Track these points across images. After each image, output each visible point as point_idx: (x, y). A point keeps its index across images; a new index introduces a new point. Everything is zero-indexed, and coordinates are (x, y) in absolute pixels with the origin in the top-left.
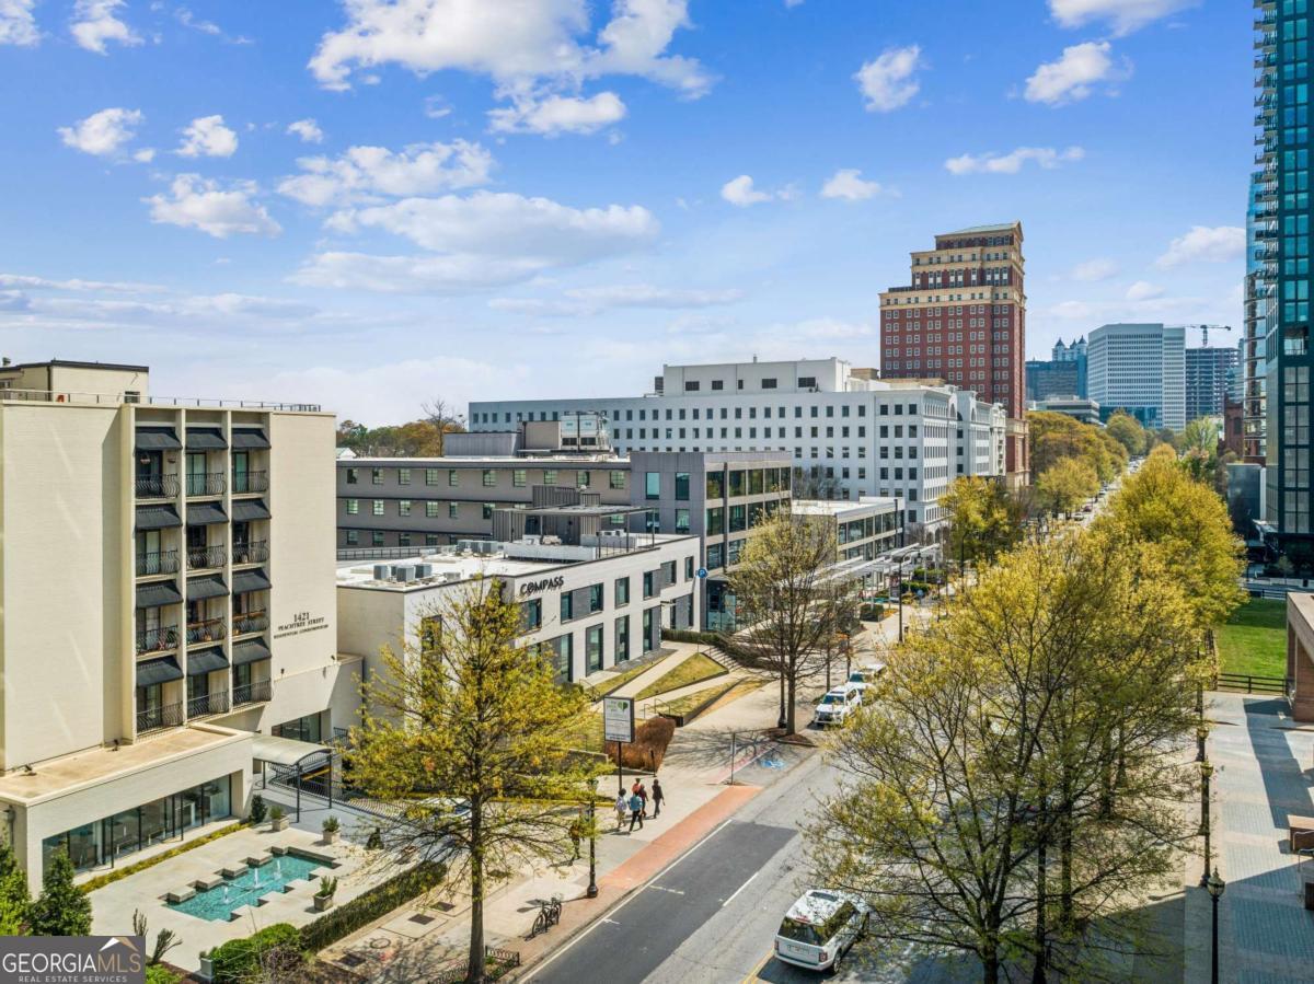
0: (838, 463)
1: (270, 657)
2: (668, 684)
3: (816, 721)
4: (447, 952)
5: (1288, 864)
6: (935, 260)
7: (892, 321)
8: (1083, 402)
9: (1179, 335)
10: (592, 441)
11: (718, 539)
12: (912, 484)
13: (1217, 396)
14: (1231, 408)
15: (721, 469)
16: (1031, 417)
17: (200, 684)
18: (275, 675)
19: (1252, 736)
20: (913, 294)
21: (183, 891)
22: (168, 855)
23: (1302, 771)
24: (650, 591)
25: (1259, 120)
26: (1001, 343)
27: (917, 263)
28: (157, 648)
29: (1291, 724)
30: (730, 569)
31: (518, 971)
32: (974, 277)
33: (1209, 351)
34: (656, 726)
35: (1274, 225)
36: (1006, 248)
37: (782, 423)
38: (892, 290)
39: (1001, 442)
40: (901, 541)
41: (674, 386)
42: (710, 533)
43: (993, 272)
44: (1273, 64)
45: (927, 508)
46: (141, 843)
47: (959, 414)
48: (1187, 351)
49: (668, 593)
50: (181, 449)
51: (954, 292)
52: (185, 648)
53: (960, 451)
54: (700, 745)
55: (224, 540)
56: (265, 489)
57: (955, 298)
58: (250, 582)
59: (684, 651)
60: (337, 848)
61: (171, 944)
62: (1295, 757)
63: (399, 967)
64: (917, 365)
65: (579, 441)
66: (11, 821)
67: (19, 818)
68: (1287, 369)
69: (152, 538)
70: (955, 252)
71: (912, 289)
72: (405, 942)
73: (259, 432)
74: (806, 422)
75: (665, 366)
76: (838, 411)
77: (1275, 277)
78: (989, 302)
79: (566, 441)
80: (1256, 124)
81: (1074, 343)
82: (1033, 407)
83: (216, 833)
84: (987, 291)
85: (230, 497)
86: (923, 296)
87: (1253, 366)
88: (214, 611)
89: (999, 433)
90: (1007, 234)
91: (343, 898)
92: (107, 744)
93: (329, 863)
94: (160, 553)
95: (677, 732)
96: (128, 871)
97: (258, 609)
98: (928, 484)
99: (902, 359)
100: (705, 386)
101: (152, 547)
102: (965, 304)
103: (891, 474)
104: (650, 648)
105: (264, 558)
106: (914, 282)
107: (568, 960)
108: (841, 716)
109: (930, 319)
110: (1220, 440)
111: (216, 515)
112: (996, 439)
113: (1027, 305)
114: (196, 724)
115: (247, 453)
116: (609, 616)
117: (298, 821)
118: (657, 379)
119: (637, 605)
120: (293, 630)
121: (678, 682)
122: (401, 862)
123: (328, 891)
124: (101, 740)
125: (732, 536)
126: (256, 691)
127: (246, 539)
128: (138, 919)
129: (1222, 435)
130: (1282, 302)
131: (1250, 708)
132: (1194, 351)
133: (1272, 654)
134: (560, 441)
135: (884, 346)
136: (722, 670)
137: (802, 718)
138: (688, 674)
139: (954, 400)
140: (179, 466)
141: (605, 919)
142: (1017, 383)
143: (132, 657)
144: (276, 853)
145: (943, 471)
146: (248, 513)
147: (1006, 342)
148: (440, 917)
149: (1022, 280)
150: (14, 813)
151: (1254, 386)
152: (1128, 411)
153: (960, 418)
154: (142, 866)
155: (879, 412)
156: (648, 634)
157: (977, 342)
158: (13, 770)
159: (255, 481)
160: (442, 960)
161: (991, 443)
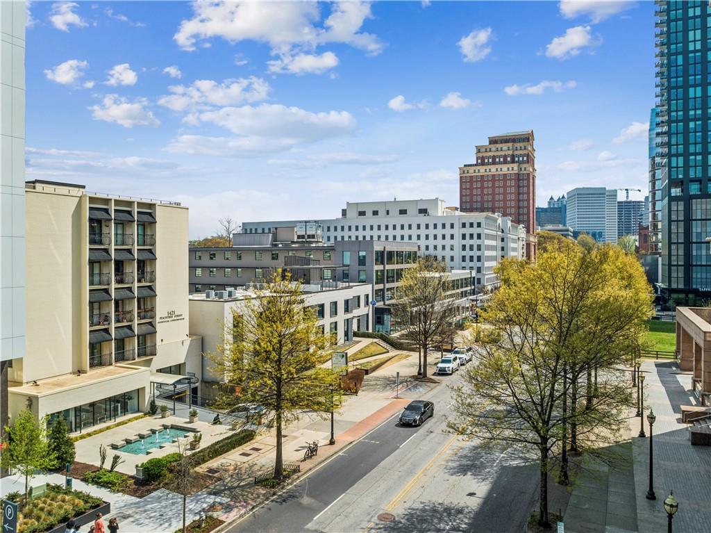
0: (440, 253)
1: (156, 332)
2: (359, 356)
3: (437, 372)
4: (261, 468)
5: (681, 428)
6: (488, 150)
7: (466, 182)
8: (564, 228)
9: (614, 194)
10: (313, 237)
11: (381, 286)
12: (479, 264)
13: (634, 226)
14: (642, 229)
15: (383, 250)
16: (538, 234)
17: (121, 344)
18: (158, 343)
19: (659, 377)
20: (478, 168)
21: (120, 443)
22: (108, 428)
23: (686, 390)
24: (347, 310)
25: (657, 74)
26: (523, 194)
27: (479, 151)
28: (99, 324)
29: (679, 372)
30: (387, 302)
31: (300, 474)
32: (509, 159)
33: (630, 202)
34: (355, 373)
35: (665, 129)
36: (525, 144)
37: (410, 232)
38: (465, 166)
39: (523, 245)
40: (473, 292)
41: (352, 214)
42: (377, 283)
43: (519, 156)
44: (665, 45)
45: (486, 277)
46: (94, 423)
47: (502, 230)
48: (618, 202)
49: (356, 312)
50: (111, 220)
51: (499, 167)
52: (113, 325)
53: (503, 249)
54: (379, 383)
55: (132, 270)
56: (153, 244)
57: (499, 170)
58: (146, 292)
59: (365, 342)
60: (198, 424)
61: (120, 461)
62: (682, 384)
63: (238, 474)
64: (479, 205)
65: (306, 237)
66: (30, 406)
67: (34, 404)
68: (672, 203)
69: (96, 266)
70: (499, 146)
71: (476, 165)
72: (239, 464)
73: (150, 214)
74: (423, 232)
75: (348, 203)
76: (440, 226)
77: (666, 156)
78: (516, 172)
79: (299, 237)
80: (656, 76)
81: (559, 198)
82: (539, 230)
83: (132, 419)
84: (515, 166)
85: (136, 247)
86: (482, 169)
87: (654, 205)
88: (127, 307)
89: (523, 240)
90: (526, 136)
91: (203, 445)
92: (74, 373)
93: (194, 430)
94: (100, 274)
95: (365, 377)
96: (89, 435)
97: (149, 307)
98: (487, 264)
99: (471, 202)
100: (369, 213)
101: (96, 271)
102: (504, 173)
103: (468, 259)
104: (348, 340)
105: (153, 280)
106: (477, 161)
107: (325, 470)
108: (451, 368)
109: (486, 181)
110: (636, 246)
111: (129, 256)
112: (521, 243)
113: (536, 174)
114: (119, 365)
115: (144, 225)
116: (327, 321)
117: (174, 414)
118: (343, 210)
119: (341, 317)
120: (167, 320)
121: (363, 355)
122: (233, 429)
123: (197, 440)
124: (70, 370)
125: (388, 286)
126: (148, 350)
127: (143, 271)
128: (102, 449)
129: (637, 244)
130: (670, 168)
131: (657, 365)
132: (622, 202)
133: (667, 344)
134: (296, 237)
135: (461, 196)
136: (386, 351)
137: (430, 372)
138: (368, 351)
139: (500, 221)
140: (110, 229)
141: (340, 454)
142: (531, 215)
143: (87, 328)
144: (165, 427)
145: (494, 258)
146: (145, 256)
147: (526, 193)
148: (255, 454)
149: (533, 161)
150: (31, 401)
151: (654, 216)
152: (588, 233)
153: (503, 232)
154: (96, 432)
155: (461, 226)
156: (346, 334)
157: (511, 193)
158: (27, 383)
159: (148, 240)
160: (259, 470)
161: (518, 245)
